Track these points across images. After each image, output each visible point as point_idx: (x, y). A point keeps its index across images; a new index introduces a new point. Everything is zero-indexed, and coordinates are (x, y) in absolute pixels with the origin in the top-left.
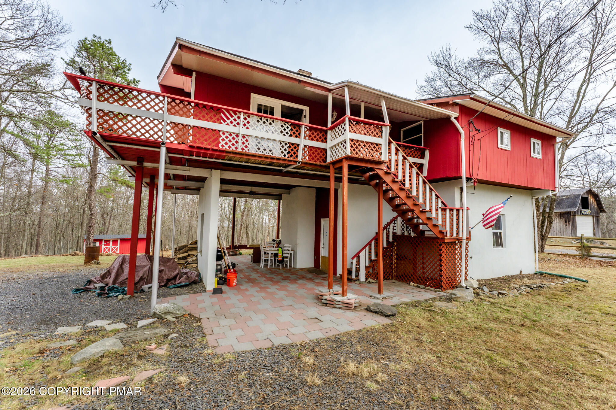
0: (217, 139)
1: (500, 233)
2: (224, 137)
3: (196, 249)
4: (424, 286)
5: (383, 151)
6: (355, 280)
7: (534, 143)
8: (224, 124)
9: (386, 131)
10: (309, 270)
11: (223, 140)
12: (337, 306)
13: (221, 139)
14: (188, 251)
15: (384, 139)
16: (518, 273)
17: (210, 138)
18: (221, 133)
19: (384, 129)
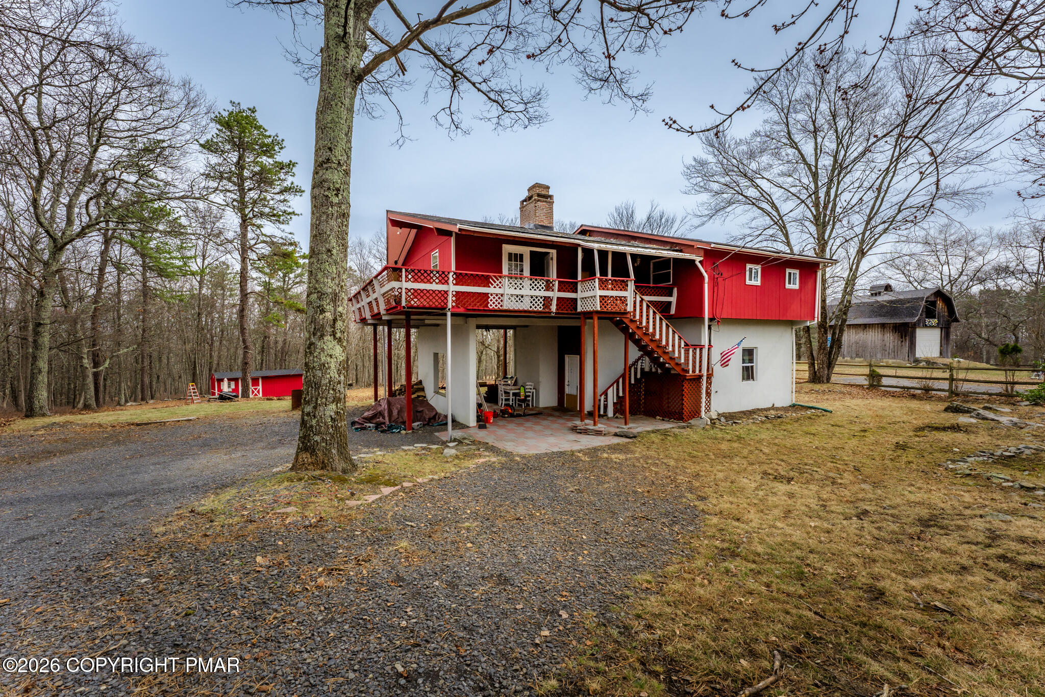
0: (487, 300)
1: (752, 367)
2: (491, 298)
3: (423, 389)
4: (668, 420)
5: (628, 302)
6: (603, 416)
7: (790, 273)
8: (492, 287)
9: (631, 286)
10: (553, 409)
11: (491, 300)
12: (589, 433)
13: (489, 300)
14: (418, 391)
15: (629, 292)
16: (770, 406)
17: (481, 300)
18: (489, 295)
19: (629, 283)
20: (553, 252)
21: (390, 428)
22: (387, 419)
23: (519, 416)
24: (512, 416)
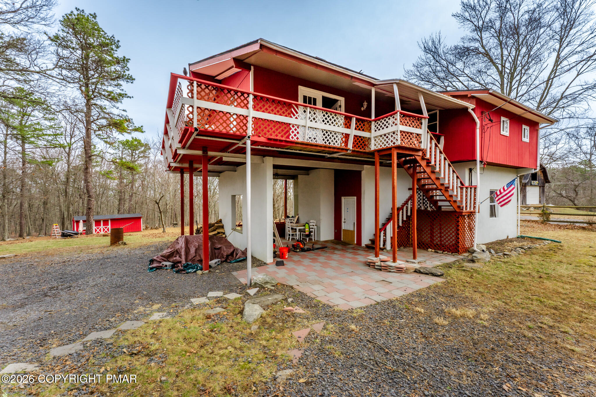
0: (288, 131)
1: (494, 205)
2: (293, 129)
3: (222, 227)
4: (441, 252)
5: (422, 140)
6: (382, 249)
7: (524, 129)
8: (294, 117)
9: (425, 122)
11: (293, 132)
12: (392, 271)
13: (291, 131)
14: (216, 229)
15: (423, 131)
16: (506, 238)
17: (283, 131)
18: (291, 126)
19: (423, 121)
20: (342, 100)
21: (186, 267)
22: (183, 257)
23: (309, 250)
24: (303, 250)
